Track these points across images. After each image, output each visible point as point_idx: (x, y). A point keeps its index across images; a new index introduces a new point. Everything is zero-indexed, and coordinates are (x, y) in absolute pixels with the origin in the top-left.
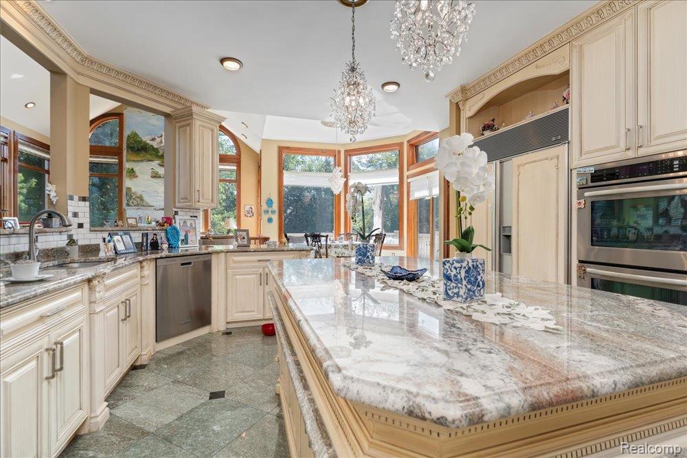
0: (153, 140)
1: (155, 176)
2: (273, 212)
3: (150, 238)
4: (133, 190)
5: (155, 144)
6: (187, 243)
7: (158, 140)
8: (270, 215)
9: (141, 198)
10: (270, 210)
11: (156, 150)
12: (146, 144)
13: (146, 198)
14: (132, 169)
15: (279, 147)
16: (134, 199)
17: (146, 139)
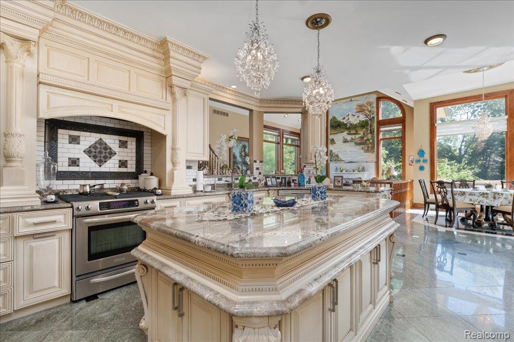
0: (344, 119)
1: (345, 141)
2: (425, 161)
3: (287, 179)
4: (333, 151)
5: (345, 121)
6: (310, 184)
7: (347, 118)
8: (422, 164)
9: (337, 156)
10: (421, 159)
11: (345, 125)
12: (340, 122)
13: (340, 156)
14: (333, 139)
15: (431, 104)
16: (334, 157)
17: (340, 119)
